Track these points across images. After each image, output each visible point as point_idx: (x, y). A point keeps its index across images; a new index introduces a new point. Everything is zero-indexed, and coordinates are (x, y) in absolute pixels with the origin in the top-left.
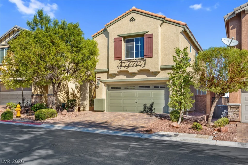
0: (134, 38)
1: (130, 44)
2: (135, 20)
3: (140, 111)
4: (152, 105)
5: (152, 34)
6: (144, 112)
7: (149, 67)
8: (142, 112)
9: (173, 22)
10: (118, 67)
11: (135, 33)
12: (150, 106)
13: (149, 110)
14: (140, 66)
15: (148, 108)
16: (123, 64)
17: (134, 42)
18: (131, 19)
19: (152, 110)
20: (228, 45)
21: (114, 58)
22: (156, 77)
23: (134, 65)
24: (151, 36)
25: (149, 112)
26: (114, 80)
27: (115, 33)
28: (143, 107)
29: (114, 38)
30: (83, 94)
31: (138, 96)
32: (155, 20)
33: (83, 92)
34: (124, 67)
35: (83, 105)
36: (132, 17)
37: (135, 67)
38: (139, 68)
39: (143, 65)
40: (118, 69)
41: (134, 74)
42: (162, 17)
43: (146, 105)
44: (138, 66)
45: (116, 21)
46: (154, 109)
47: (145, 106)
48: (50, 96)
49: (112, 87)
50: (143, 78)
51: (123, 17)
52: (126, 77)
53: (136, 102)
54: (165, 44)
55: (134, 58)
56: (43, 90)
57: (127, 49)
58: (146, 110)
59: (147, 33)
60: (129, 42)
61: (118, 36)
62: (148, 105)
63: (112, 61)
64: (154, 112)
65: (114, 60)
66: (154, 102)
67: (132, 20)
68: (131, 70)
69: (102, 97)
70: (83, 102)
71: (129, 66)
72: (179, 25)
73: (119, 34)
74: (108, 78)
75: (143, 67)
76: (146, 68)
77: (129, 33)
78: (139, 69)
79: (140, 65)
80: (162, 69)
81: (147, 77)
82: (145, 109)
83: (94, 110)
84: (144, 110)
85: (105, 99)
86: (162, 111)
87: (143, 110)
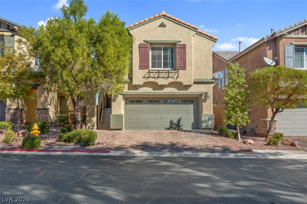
0: (162, 47)
1: (157, 53)
2: (165, 26)
3: (166, 128)
4: (179, 121)
5: (185, 45)
6: (171, 129)
7: (182, 80)
8: (168, 129)
9: (205, 35)
10: (145, 77)
11: (166, 41)
12: (177, 122)
13: (176, 127)
14: (172, 78)
15: (175, 124)
16: (151, 74)
17: (161, 50)
18: (161, 24)
19: (180, 127)
20: (269, 64)
21: (139, 66)
22: (187, 90)
23: (164, 77)
24: (184, 47)
25: (176, 128)
26: (136, 92)
27: (140, 37)
28: (170, 124)
29: (140, 44)
30: (91, 108)
31: (163, 111)
32: (188, 29)
33: (90, 106)
34: (153, 78)
35: (90, 123)
36: (163, 23)
37: (165, 79)
38: (170, 80)
39: (175, 77)
40: (145, 80)
41: (162, 87)
42: (196, 28)
43: (173, 121)
44: (170, 78)
45: (142, 24)
46: (182, 125)
47: (172, 123)
48: (41, 111)
49: (131, 100)
50: (173, 91)
51: (151, 20)
52: (152, 89)
53: (162, 118)
54: (196, 56)
55: (162, 69)
56: (23, 102)
57: (154, 58)
58: (173, 127)
59: (179, 42)
60: (156, 50)
61: (144, 41)
62: (175, 121)
63: (137, 70)
64: (182, 129)
65: (140, 69)
66: (181, 118)
67: (161, 26)
68: (160, 82)
69: (121, 113)
70: (91, 119)
71: (158, 77)
72: (211, 39)
73: (146, 40)
74: (128, 90)
75: (175, 79)
76: (178, 80)
77: (158, 40)
78: (170, 82)
79: (171, 76)
80: (195, 83)
81: (178, 90)
82: (172, 125)
83: (111, 128)
84: (171, 127)
85: (122, 115)
86: (191, 127)
87: (169, 127)
